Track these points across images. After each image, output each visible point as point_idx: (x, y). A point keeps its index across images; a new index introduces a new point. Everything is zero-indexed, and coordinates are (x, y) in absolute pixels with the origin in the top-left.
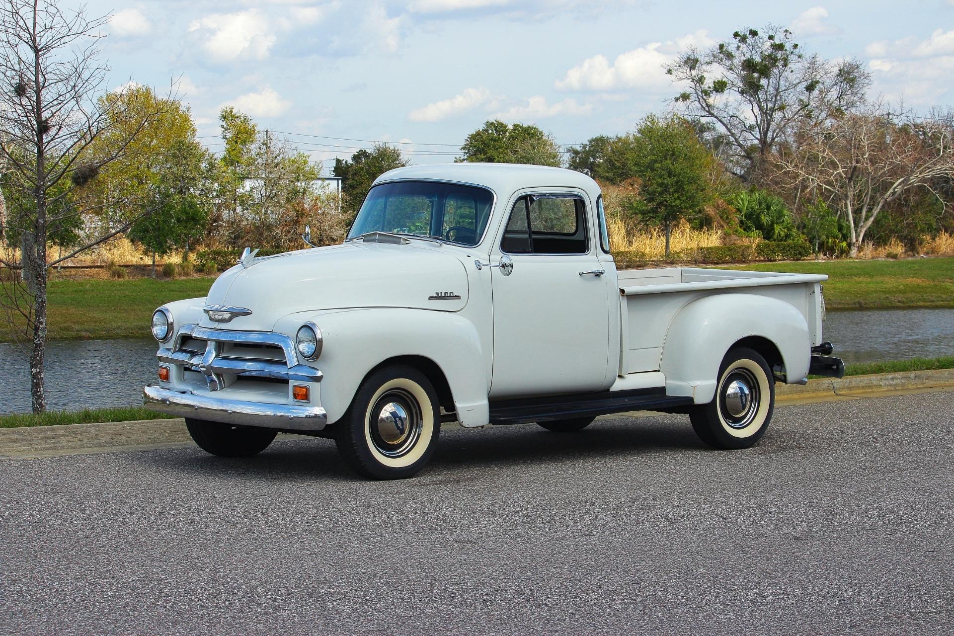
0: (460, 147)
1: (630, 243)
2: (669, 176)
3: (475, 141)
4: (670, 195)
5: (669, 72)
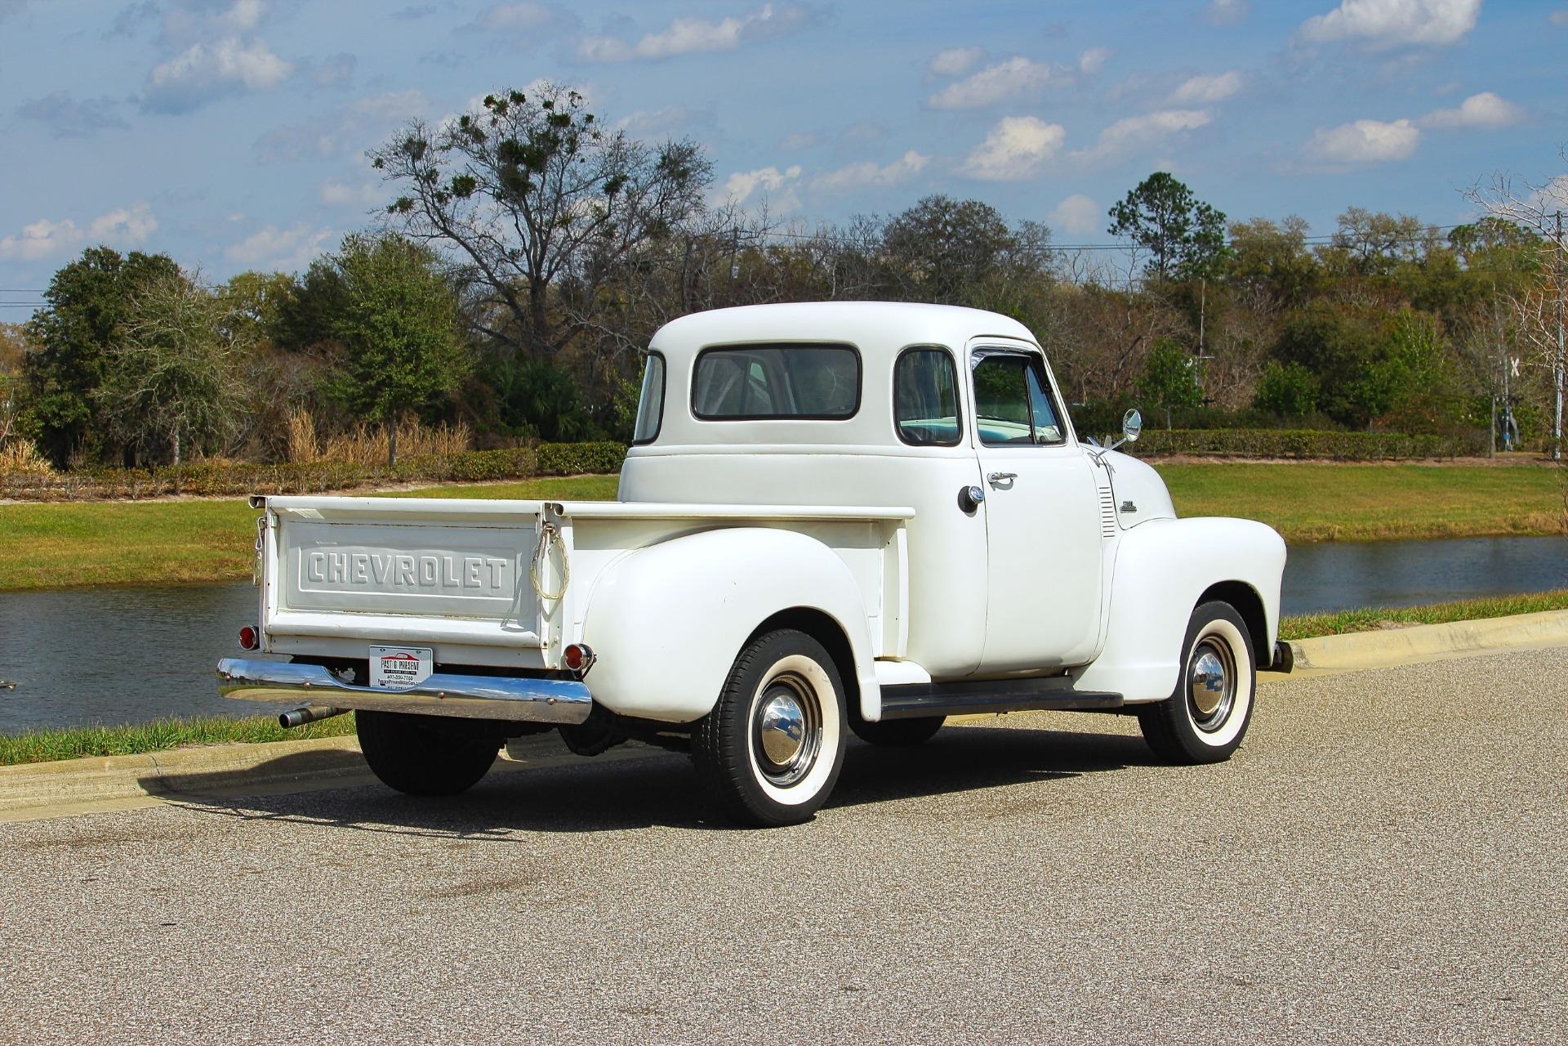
0: (43, 293)
1: (323, 449)
2: (396, 335)
3: (68, 282)
4: (397, 367)
5: (379, 163)
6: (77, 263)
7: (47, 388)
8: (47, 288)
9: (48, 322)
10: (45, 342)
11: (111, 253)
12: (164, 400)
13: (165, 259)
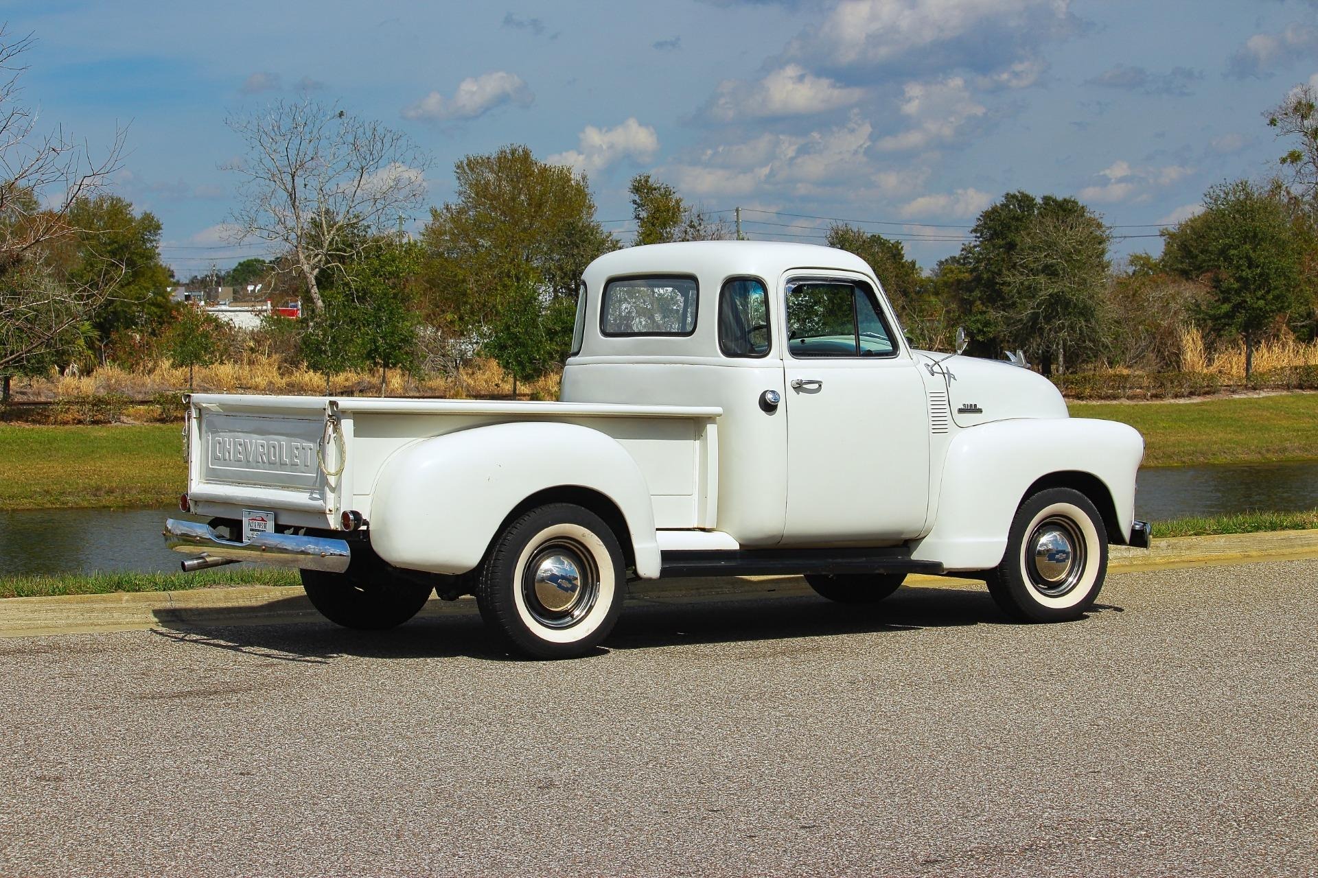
0: (970, 230)
1: (1210, 361)
2: (1249, 267)
3: (991, 220)
4: (1250, 293)
5: (1273, 122)
6: (998, 205)
7: (974, 309)
8: (973, 225)
9: (973, 254)
10: (972, 271)
11: (1027, 196)
12: (1048, 319)
13: (1074, 202)
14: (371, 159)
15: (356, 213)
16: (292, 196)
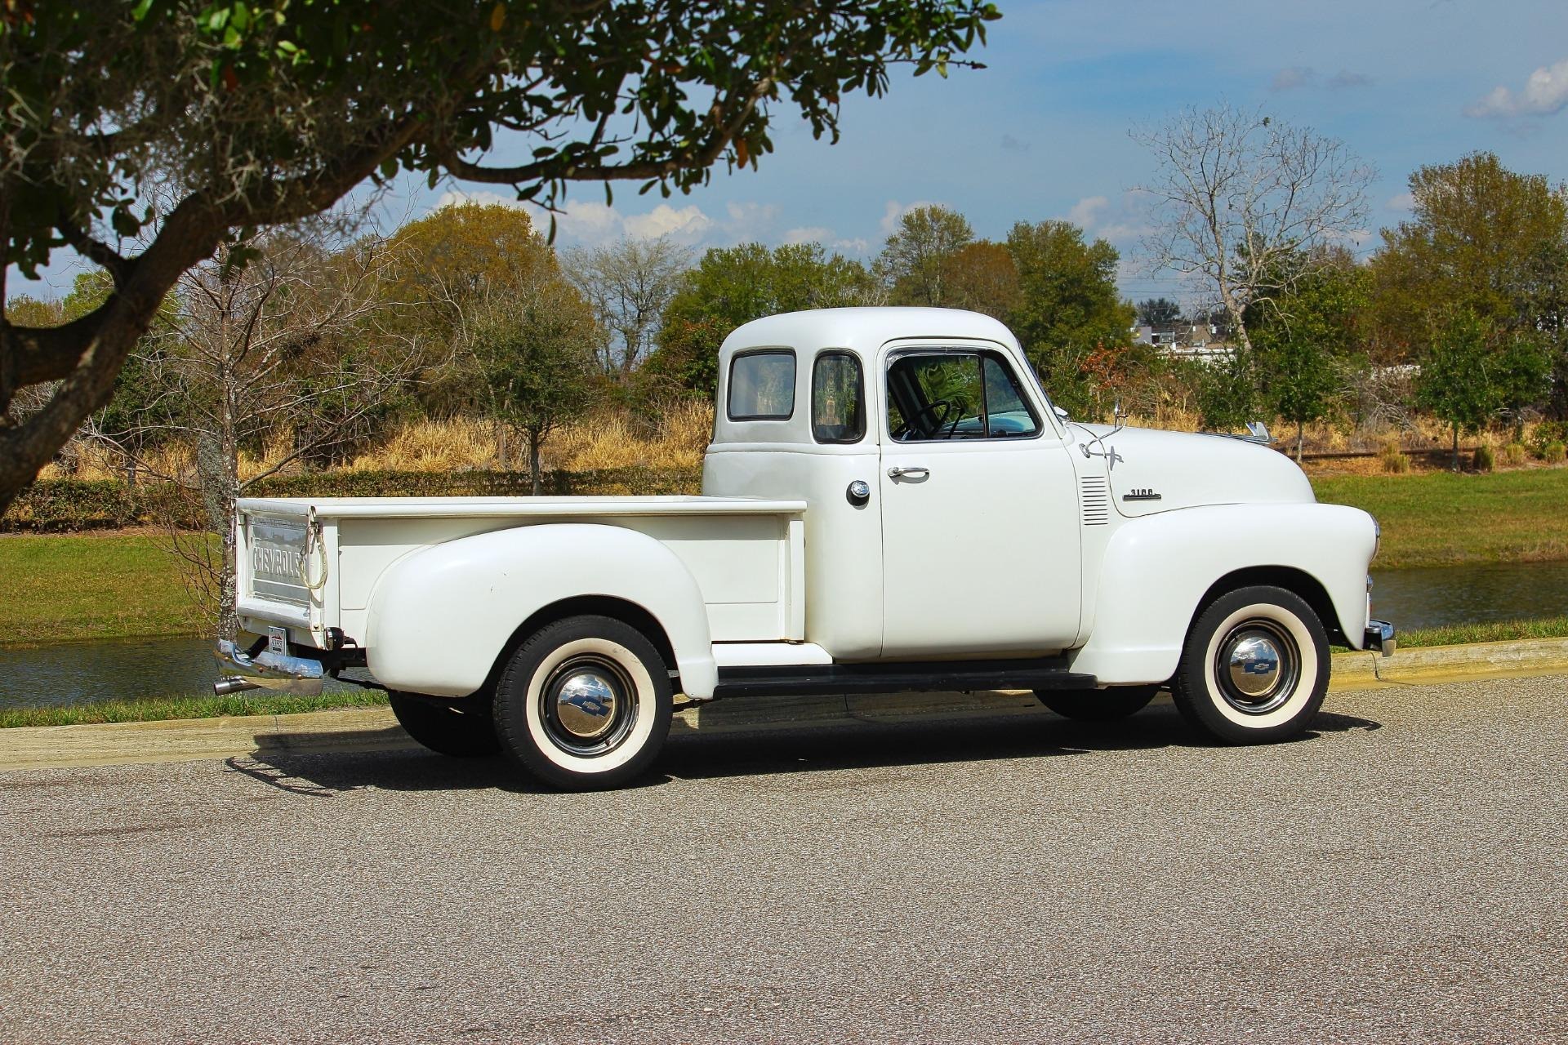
14: (1303, 173)
15: (1290, 237)
16: (1212, 220)
